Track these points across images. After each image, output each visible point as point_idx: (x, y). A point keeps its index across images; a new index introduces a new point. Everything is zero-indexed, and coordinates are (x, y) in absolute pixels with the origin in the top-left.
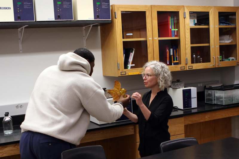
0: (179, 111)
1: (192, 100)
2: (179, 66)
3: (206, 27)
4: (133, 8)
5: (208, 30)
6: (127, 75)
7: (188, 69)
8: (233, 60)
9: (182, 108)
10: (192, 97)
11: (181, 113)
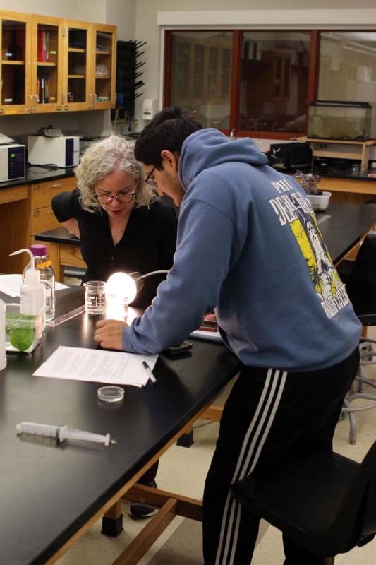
0: (59, 170)
1: (74, 153)
2: (56, 105)
3: (81, 51)
4: (6, 15)
5: (84, 55)
6: (4, 114)
7: (64, 111)
8: (105, 100)
9: (64, 166)
10: (75, 150)
11: (63, 172)
